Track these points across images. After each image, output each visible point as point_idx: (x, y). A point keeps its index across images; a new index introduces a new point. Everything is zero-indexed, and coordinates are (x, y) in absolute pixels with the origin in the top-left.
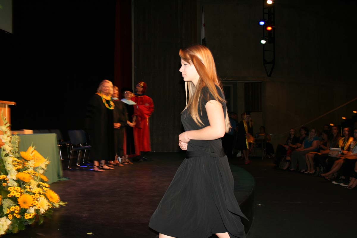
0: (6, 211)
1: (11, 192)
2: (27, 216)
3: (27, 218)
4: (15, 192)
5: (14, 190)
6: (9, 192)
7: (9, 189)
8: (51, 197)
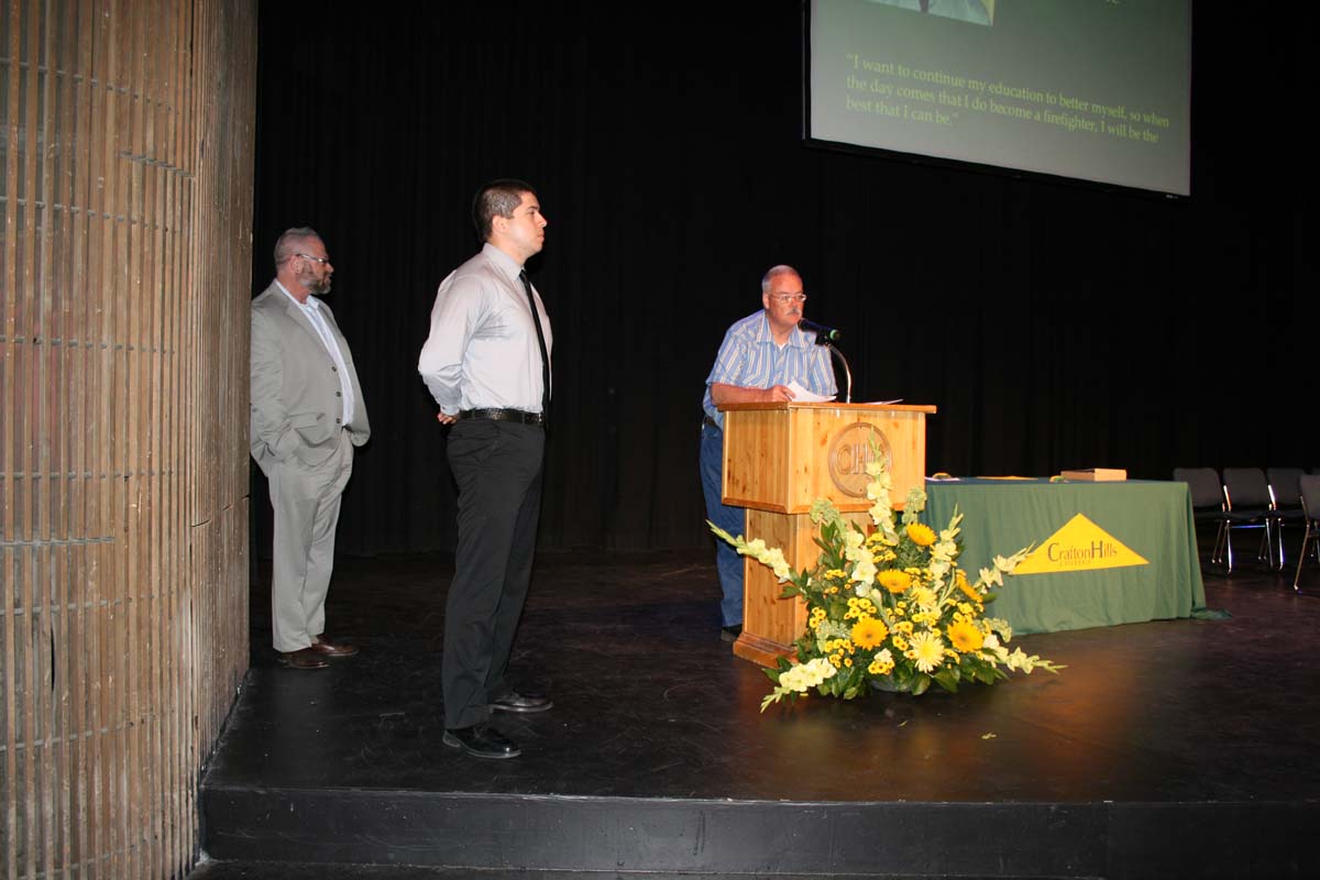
0: (824, 646)
1: (851, 610)
2: (873, 669)
3: (872, 672)
4: (859, 611)
5: (858, 606)
6: (848, 608)
7: (849, 603)
8: (963, 639)
